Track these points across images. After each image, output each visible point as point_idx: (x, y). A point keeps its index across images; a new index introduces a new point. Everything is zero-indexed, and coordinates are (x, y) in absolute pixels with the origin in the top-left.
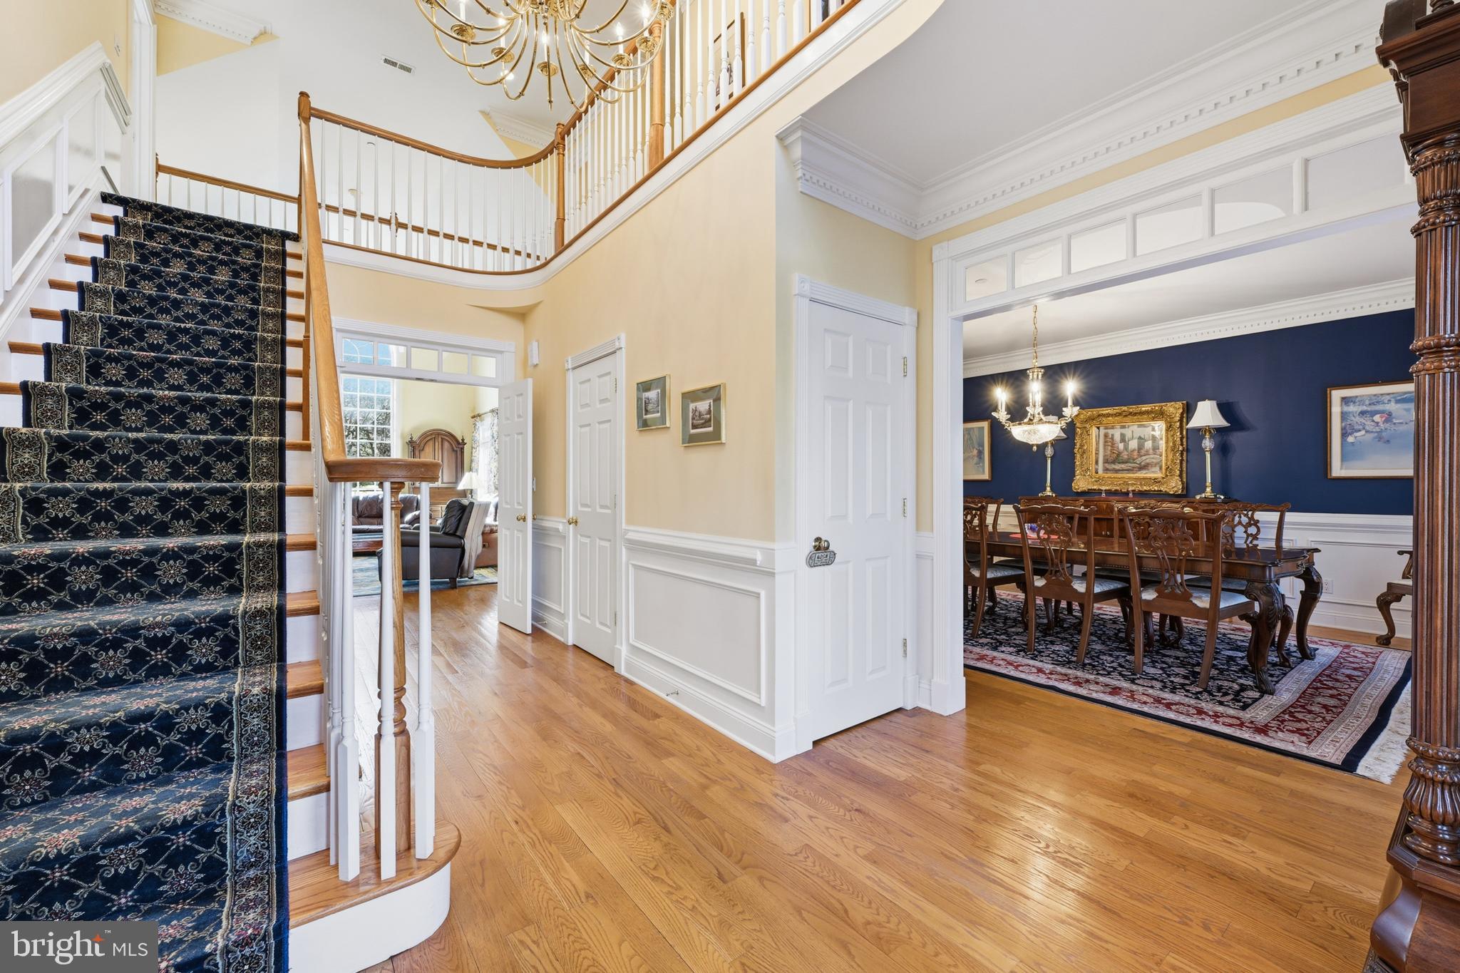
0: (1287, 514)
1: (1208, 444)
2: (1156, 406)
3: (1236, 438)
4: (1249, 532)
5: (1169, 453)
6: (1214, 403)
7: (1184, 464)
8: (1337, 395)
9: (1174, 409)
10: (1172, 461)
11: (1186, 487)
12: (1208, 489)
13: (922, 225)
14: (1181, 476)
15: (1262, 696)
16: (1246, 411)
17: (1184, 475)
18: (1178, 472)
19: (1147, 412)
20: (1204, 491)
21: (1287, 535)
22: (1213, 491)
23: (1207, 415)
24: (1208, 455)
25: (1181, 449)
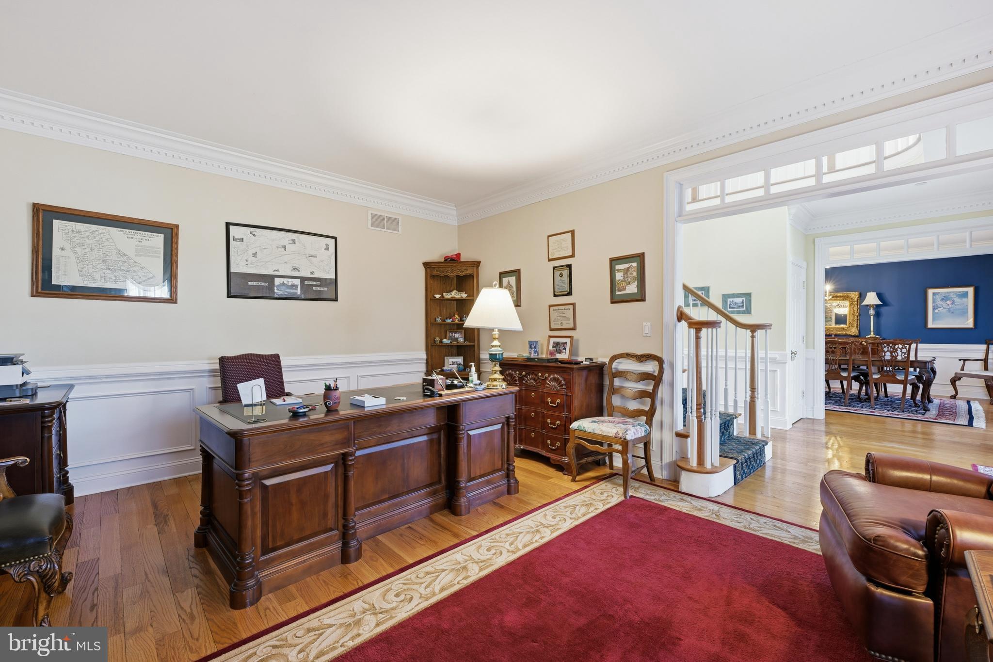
0: (919, 344)
1: (872, 312)
2: (845, 294)
3: (884, 310)
4: (903, 351)
5: (851, 316)
6: (875, 293)
7: (859, 321)
8: (931, 292)
9: (855, 295)
10: (853, 320)
11: (860, 332)
12: (872, 333)
13: (810, 229)
14: (857, 327)
15: (926, 412)
16: (888, 297)
17: (858, 327)
18: (856, 325)
19: (841, 297)
20: (870, 334)
21: (919, 355)
22: (874, 334)
23: (872, 299)
24: (872, 317)
25: (857, 314)
